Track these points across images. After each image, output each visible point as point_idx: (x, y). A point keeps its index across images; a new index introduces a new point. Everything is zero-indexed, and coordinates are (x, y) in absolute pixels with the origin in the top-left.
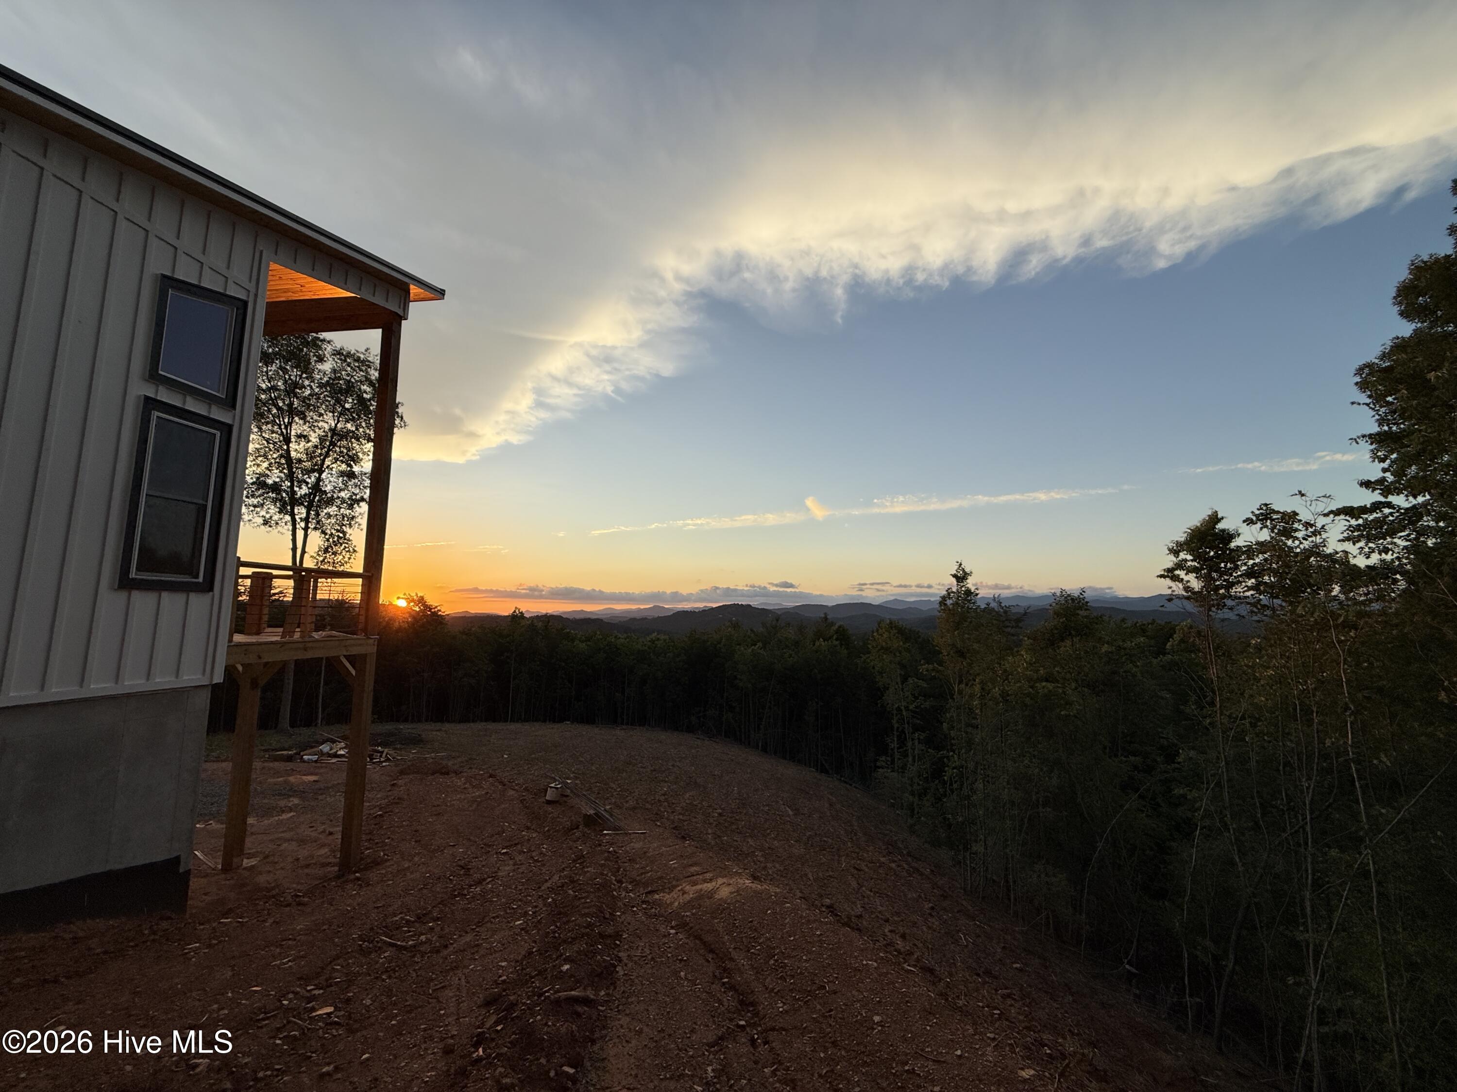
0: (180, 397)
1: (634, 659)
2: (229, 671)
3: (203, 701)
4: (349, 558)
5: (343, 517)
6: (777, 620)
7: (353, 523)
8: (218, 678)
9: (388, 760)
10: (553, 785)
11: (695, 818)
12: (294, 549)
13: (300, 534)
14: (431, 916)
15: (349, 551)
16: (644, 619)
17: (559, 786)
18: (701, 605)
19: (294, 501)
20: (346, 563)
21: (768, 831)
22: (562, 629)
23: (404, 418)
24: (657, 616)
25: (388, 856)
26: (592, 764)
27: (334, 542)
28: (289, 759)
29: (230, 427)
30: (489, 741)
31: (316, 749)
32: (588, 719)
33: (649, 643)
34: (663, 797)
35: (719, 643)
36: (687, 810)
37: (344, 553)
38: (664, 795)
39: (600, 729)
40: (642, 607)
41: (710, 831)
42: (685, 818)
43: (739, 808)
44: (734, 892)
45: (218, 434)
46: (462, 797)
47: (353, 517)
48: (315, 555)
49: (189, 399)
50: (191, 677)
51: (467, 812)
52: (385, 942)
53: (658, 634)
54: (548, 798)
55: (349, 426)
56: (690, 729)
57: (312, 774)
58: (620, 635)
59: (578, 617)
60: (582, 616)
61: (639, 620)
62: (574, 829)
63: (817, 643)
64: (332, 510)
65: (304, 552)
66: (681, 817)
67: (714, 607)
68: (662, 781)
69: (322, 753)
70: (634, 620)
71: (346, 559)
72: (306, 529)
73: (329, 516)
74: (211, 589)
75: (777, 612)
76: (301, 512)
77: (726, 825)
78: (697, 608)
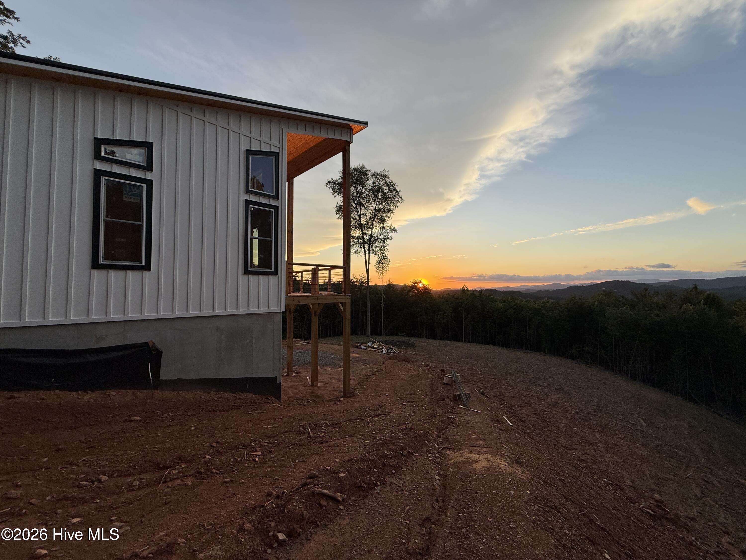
0: (258, 198)
1: (532, 313)
2: (287, 306)
3: (279, 318)
4: (388, 265)
5: (382, 247)
6: (646, 290)
7: (385, 249)
8: (283, 310)
9: (394, 352)
10: (447, 375)
11: (556, 411)
12: (366, 262)
13: (367, 255)
14: (339, 425)
15: (387, 262)
16: (547, 291)
17: (450, 376)
18: (588, 282)
19: (364, 243)
20: (387, 267)
21: (617, 432)
22: (489, 296)
23: (402, 198)
24: (556, 289)
25: (359, 393)
26: (495, 368)
27: (382, 258)
28: (357, 347)
29: (278, 207)
30: (444, 350)
31: (366, 344)
32: (505, 344)
33: (543, 305)
34: (535, 394)
35: (593, 305)
36: (550, 405)
37: (386, 263)
38: (536, 393)
39: (508, 351)
40: (546, 284)
41: (564, 421)
42: (547, 410)
43: (595, 412)
44: (487, 467)
45: (273, 210)
46: (407, 374)
47: (385, 247)
48: (376, 264)
49: (261, 198)
50: (273, 309)
51: (405, 381)
52: (309, 431)
53: (547, 299)
54: (444, 381)
55: (381, 206)
56: (573, 358)
57: (357, 354)
58: (523, 300)
59: (505, 290)
60: (508, 290)
61: (544, 291)
62: (441, 400)
63: (684, 307)
64: (377, 244)
65: (369, 263)
66: (544, 408)
67: (598, 283)
68: (538, 385)
69: (369, 346)
70: (540, 291)
71: (387, 265)
72: (369, 253)
73: (376, 247)
74: (277, 274)
75: (654, 285)
76: (366, 246)
77: (580, 420)
78: (585, 284)
